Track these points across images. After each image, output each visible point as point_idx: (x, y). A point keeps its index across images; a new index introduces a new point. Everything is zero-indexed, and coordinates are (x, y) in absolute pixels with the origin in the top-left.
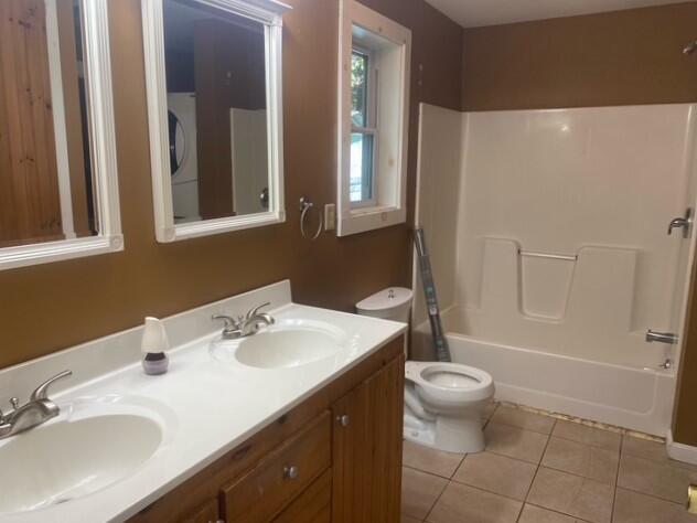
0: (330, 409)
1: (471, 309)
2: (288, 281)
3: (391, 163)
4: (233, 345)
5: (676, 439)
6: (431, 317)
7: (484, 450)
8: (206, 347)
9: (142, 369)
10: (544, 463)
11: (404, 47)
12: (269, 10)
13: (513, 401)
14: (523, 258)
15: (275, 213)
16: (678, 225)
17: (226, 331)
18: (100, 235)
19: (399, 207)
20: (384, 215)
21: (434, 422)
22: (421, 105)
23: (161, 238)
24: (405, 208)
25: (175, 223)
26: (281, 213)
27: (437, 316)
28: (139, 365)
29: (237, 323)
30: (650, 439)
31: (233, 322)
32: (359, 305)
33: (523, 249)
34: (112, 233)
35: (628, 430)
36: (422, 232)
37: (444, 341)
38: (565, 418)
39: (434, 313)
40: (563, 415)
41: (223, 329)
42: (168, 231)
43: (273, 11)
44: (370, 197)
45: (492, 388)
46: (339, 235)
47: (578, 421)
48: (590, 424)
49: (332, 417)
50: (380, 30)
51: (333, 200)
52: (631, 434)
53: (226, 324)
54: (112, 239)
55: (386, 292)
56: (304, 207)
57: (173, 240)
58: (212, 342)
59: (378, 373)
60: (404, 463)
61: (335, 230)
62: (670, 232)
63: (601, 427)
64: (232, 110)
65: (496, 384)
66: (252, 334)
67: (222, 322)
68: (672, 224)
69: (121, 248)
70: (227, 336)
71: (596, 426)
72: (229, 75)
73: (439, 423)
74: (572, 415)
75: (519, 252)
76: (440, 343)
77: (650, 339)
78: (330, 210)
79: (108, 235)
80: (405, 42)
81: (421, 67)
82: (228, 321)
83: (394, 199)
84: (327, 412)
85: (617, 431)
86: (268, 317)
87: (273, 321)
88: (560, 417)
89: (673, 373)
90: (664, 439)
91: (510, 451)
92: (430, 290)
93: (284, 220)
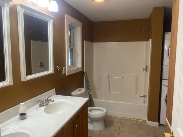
0: (73, 123)
1: (98, 92)
2: (54, 89)
3: (78, 56)
4: (43, 108)
5: (149, 120)
6: (89, 95)
7: (105, 129)
8: (36, 109)
9: (19, 118)
10: (120, 130)
11: (80, 27)
12: (49, 18)
13: (111, 115)
14: (110, 78)
15: (51, 70)
16: (145, 69)
17: (40, 105)
18: (6, 80)
19: (80, 67)
20: (77, 69)
21: (93, 123)
22: (84, 41)
23: (23, 80)
24: (82, 67)
25: (27, 75)
26: (53, 71)
27: (91, 94)
28: (18, 116)
29: (43, 102)
30: (143, 121)
31: (42, 102)
32: (72, 94)
33: (110, 76)
34: (10, 80)
35: (138, 119)
36: (86, 73)
37: (93, 101)
38: (123, 118)
39: (90, 94)
40: (123, 117)
41: (39, 104)
42: (25, 78)
43: (50, 18)
44: (73, 64)
45: (107, 112)
46: (67, 75)
47: (126, 118)
48: (129, 119)
49: (74, 125)
50: (75, 22)
51: (65, 66)
52: (139, 120)
53: (40, 102)
54: (10, 81)
55: (78, 89)
56: (58, 69)
57: (26, 80)
58: (37, 108)
59: (83, 112)
60: (89, 136)
61: (66, 74)
62: (143, 71)
63: (131, 119)
64: (31, 41)
65: (108, 111)
66: (47, 105)
67: (39, 102)
68: (144, 69)
69: (12, 84)
70: (40, 106)
71: (128, 119)
72: (30, 31)
73: (94, 123)
74: (125, 117)
75: (109, 77)
76: (92, 101)
77: (140, 96)
78: (64, 69)
79: (9, 80)
80: (80, 25)
81: (84, 32)
82: (41, 102)
83: (79, 65)
84: (72, 124)
85: (135, 120)
86: (52, 100)
87: (54, 101)
88: (122, 118)
89: (146, 105)
90: (146, 121)
91: (112, 128)
92: (89, 88)
93: (54, 72)
